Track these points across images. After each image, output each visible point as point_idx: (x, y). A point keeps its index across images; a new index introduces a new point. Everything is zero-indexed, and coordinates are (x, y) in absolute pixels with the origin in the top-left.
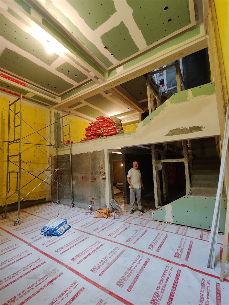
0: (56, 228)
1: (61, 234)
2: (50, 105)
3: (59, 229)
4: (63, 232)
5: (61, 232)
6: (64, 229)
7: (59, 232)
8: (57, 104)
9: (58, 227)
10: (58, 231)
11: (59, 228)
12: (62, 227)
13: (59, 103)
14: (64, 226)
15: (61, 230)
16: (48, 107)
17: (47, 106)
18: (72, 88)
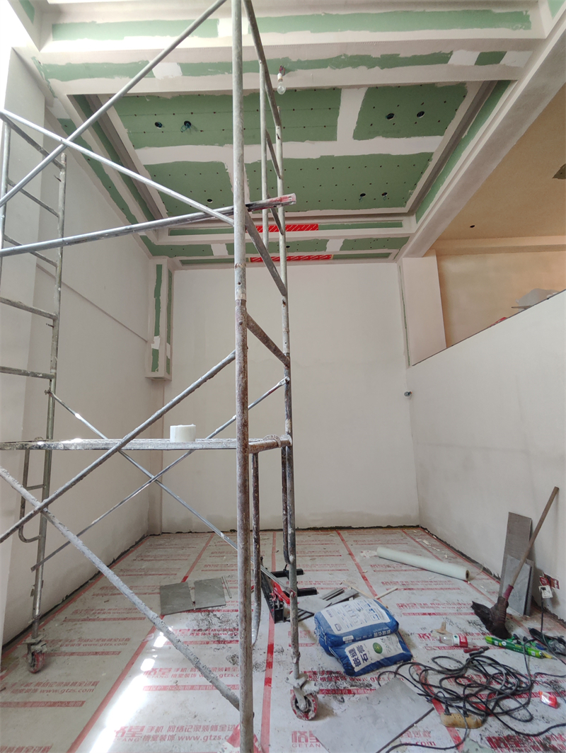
0: (344, 639)
1: (357, 669)
2: (394, 251)
3: (355, 646)
4: (367, 663)
5: (358, 664)
6: (374, 657)
7: (351, 659)
8: (408, 237)
9: (352, 637)
10: (347, 650)
11: (354, 641)
12: (368, 645)
13: (414, 235)
14: (378, 640)
15: (359, 655)
16: (391, 257)
17: (386, 256)
18: (432, 165)
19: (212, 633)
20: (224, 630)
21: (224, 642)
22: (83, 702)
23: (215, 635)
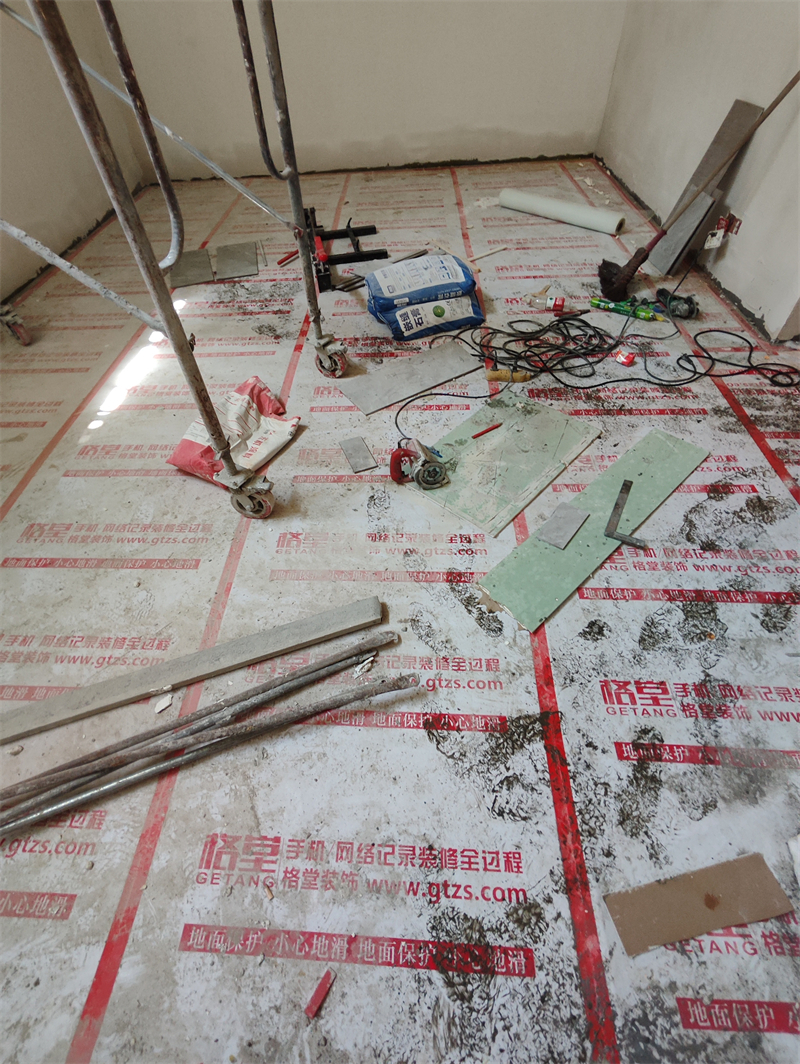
19: (236, 306)
20: (252, 302)
21: (251, 313)
22: (88, 369)
23: (240, 308)
